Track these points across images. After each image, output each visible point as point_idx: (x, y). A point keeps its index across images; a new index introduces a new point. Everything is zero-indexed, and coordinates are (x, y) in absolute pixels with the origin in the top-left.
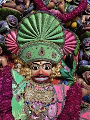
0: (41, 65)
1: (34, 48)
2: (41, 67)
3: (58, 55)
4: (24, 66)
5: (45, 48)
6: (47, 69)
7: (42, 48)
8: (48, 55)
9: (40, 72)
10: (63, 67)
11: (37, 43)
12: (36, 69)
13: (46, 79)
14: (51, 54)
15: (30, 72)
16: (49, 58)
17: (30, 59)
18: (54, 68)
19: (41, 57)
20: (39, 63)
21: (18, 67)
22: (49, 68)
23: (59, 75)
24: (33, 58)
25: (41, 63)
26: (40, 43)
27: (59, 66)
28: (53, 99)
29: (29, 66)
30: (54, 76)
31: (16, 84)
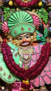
0: (23, 36)
1: (18, 28)
2: (24, 38)
3: (32, 28)
4: (13, 39)
5: (23, 26)
6: (27, 38)
7: (22, 27)
8: (26, 30)
9: (23, 40)
10: (37, 34)
11: (18, 25)
12: (21, 39)
13: (28, 43)
14: (28, 29)
15: (18, 42)
16: (27, 31)
17: (17, 34)
18: (32, 36)
19: (22, 32)
20: (22, 35)
21: (10, 40)
22: (28, 37)
23: (35, 40)
24: (18, 33)
25: (23, 35)
26: (20, 24)
27: (35, 34)
28: (33, 52)
29: (17, 39)
30: (32, 41)
31: (12, 49)
